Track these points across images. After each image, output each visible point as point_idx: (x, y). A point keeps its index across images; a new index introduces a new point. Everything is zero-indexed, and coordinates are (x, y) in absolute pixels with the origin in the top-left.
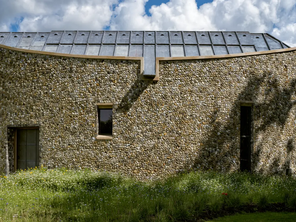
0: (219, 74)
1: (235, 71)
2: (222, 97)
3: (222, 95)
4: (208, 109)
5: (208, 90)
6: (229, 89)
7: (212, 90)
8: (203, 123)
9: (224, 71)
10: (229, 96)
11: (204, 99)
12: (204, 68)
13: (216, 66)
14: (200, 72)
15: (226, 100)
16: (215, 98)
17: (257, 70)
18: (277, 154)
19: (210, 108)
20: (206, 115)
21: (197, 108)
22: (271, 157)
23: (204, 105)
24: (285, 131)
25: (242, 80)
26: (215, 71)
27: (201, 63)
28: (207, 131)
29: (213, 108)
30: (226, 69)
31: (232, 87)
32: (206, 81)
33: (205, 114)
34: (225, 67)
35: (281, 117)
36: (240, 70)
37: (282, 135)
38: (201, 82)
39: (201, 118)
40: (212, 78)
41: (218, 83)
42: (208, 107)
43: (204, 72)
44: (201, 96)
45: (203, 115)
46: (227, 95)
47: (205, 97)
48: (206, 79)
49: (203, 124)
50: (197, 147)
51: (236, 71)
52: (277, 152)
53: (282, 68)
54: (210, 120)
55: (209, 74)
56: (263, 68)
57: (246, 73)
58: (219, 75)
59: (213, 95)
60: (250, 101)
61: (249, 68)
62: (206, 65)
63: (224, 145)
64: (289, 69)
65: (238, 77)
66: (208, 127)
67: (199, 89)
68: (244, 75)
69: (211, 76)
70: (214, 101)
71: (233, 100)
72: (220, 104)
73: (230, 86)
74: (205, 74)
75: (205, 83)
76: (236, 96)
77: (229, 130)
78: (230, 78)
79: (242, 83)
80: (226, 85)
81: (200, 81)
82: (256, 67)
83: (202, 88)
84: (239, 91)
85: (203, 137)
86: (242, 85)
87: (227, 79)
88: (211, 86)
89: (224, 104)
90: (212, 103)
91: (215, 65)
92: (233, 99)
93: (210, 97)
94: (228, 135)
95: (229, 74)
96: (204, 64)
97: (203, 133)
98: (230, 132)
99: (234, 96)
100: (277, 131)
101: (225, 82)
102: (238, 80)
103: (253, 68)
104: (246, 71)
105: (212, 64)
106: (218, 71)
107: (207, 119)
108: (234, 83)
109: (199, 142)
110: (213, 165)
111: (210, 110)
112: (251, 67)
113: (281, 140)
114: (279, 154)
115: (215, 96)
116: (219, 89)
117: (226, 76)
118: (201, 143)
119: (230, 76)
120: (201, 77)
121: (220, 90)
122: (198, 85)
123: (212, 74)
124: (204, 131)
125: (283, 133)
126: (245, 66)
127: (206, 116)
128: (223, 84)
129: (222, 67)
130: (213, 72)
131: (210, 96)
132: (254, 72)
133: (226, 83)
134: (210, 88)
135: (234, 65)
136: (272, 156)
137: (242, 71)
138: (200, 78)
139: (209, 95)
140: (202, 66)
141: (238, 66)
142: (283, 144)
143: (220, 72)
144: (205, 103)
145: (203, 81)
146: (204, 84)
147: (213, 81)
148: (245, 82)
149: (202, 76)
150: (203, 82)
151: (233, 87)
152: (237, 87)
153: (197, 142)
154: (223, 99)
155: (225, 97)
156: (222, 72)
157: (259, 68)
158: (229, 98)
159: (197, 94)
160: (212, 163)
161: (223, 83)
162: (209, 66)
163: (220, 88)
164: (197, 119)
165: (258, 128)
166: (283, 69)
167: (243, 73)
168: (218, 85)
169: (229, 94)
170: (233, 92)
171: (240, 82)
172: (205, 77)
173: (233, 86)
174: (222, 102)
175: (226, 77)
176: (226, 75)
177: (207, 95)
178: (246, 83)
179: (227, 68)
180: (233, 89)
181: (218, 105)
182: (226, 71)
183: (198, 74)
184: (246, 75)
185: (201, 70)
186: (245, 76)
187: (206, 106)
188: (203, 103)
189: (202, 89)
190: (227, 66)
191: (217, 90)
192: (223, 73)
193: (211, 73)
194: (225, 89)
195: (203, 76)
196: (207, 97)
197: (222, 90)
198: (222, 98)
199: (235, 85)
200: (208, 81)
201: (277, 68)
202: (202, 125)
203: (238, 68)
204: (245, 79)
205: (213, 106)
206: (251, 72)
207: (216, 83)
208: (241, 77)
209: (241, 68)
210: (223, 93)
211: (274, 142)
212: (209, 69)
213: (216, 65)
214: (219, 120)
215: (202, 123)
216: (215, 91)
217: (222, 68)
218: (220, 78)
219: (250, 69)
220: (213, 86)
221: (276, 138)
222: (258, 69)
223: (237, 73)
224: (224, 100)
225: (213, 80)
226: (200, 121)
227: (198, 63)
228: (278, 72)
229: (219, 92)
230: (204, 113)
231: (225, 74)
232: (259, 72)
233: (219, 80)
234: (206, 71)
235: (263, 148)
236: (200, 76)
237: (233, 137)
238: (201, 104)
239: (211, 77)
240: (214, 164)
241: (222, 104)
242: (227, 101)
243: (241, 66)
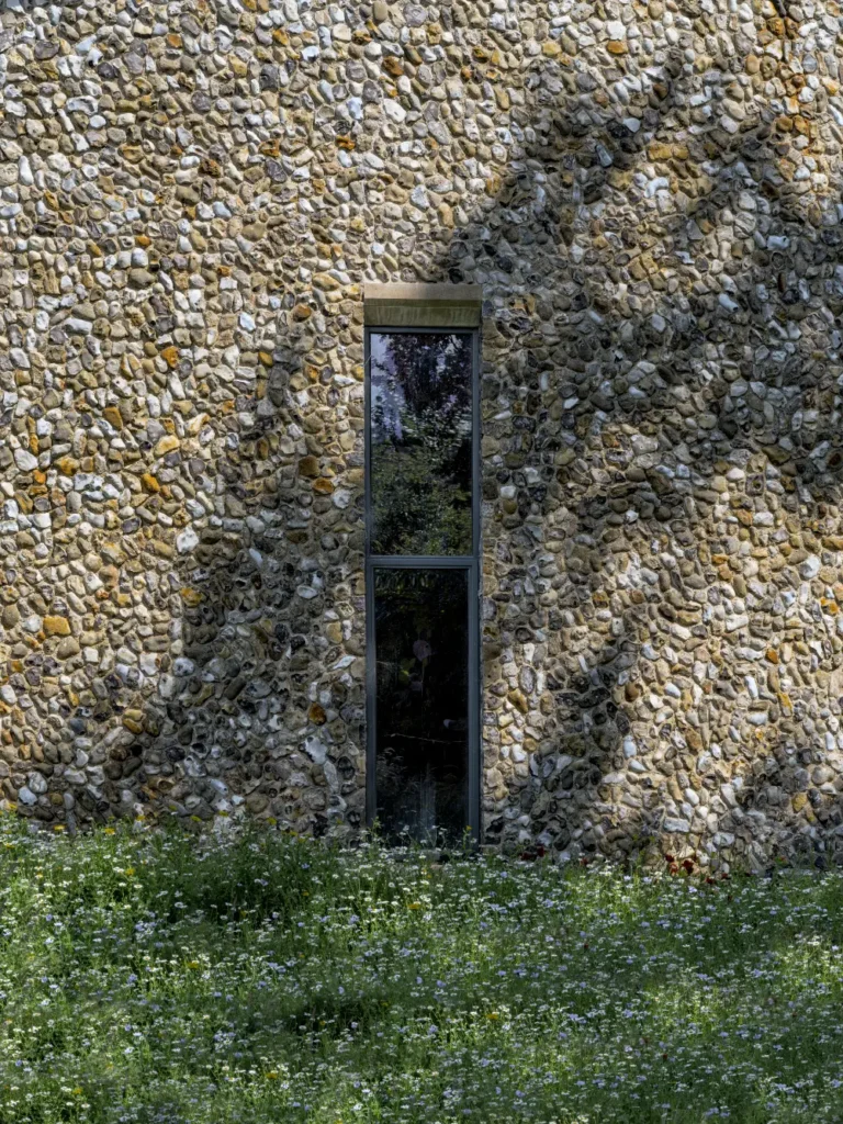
0: (184, 87)
1: (313, 59)
2: (213, 259)
3: (212, 250)
4: (100, 361)
5: (97, 211)
6: (267, 197)
7: (133, 214)
8: (60, 462)
9: (222, 60)
10: (266, 251)
11: (66, 281)
12: (66, 45)
13: (159, 27)
14: (36, 80)
15: (241, 286)
16: (154, 269)
17: (507, 38)
18: (698, 691)
19: (116, 347)
20: (87, 400)
21: (16, 352)
22: (640, 719)
23: (68, 329)
24: (782, 513)
25: (371, 123)
26: (152, 65)
27: (39, 11)
28: (94, 525)
29: (137, 346)
30: (243, 43)
31: (291, 185)
32: (82, 145)
33: (76, 394)
34: (233, 28)
35: (741, 402)
36: (359, 49)
37: (747, 545)
38: (45, 155)
39: (44, 426)
40: (130, 117)
41: (175, 155)
42: (97, 343)
43: (63, 78)
44: (43, 261)
45: (62, 405)
46: (249, 245)
47: (75, 269)
48: (79, 128)
49: (61, 471)
50: (20, 646)
51: (328, 60)
52: (701, 675)
53: (748, 13)
54: (118, 443)
55: (107, 89)
56: (558, 21)
57: (407, 72)
58: (186, 98)
59: (138, 251)
60: (448, 283)
61: (437, 25)
62: (78, 29)
63: (228, 630)
64: (814, 24)
65: (341, 107)
66: (97, 495)
67: (28, 213)
68: (390, 88)
69: (124, 102)
70: (145, 293)
71: (299, 284)
72: (193, 317)
73: (275, 178)
74: (71, 94)
75: (78, 161)
76: (326, 248)
77: (270, 516)
78: (271, 117)
79: (376, 151)
80: (240, 166)
81: (32, 146)
82: (497, 18)
83: (55, 202)
84: (353, 213)
85: (64, 569)
86: (379, 163)
87: (248, 125)
88: (119, 181)
89: (231, 318)
90: (132, 309)
91: (148, 23)
92: (305, 272)
93: (118, 266)
94: (265, 547)
95: (269, 83)
96: (63, 17)
97: (61, 535)
98: (277, 525)
99: (307, 253)
100: (702, 515)
101: (238, 144)
102: (343, 125)
103: (473, 26)
104: (407, 56)
105: (126, 17)
106: (176, 64)
107: (89, 436)
108: (307, 154)
109: (32, 603)
110: (143, 779)
111: (114, 365)
112: (457, 23)
113: (736, 586)
114: (718, 690)
115: (152, 256)
116: (185, 201)
117: (242, 103)
118: (52, 613)
119: (272, 99)
120: (43, 116)
121: (191, 211)
122: (20, 180)
123: (129, 87)
124: (68, 524)
125: (760, 525)
126: (404, 13)
127: (83, 411)
128: (214, 163)
129: (207, 30)
130: (133, 76)
131: (113, 259)
132: (484, 60)
133: (243, 156)
134: (111, 199)
135: (308, 16)
136: (649, 706)
137: (374, 58)
138: (36, 126)
139: (107, 248)
140: (53, 31)
141: (340, 15)
142: (759, 616)
143: (191, 73)
144: (77, 314)
145: (61, 149)
146: (67, 168)
147: (138, 142)
148: (405, 138)
149: (47, 106)
150: (59, 159)
151: (298, 179)
152: (332, 181)
153: (20, 607)
154: (220, 274)
155: (238, 262)
156: (208, 73)
157: (530, 28)
158: (270, 266)
159: (16, 251)
160: (134, 761)
161: (217, 158)
162: (106, 30)
163: (195, 197)
164: (15, 432)
165: (520, 495)
166: (750, 29)
167: (388, 67)
168: (180, 173)
169: (271, 239)
170: (304, 219)
171: (363, 137)
172: (70, 114)
173: (304, 172)
174: (214, 302)
175: (241, 111)
176: (239, 91)
177: (94, 255)
178: (406, 146)
179: (249, 39)
180: (302, 195)
181: (175, 325)
182: (237, 62)
183: (17, 92)
184: (408, 89)
185: (39, 60)
186: (400, 92)
187: (81, 333)
188: (61, 315)
189: (49, 206)
190: (249, 19)
191: (172, 209)
192: (219, 79)
193: (122, 83)
194: (234, 200)
195: (54, 107)
196: (94, 269)
197: (207, 211)
198: (209, 267)
199: (318, 168)
200: (93, 148)
201: (691, 15)
202: (51, 481)
203: (343, 33)
204: (400, 114)
205: (136, 332)
206: (454, 59)
207: (162, 160)
208: (368, 101)
209: (361, 30)
210: (215, 234)
211: (668, 599)
212: (107, 56)
213: (161, 20)
214: (189, 435)
215: (52, 466)
216: (158, 220)
217: (206, 38)
218: (196, 117)
219: (448, 36)
220: (134, 181)
221: (689, 568)
222: (514, 33)
223: (331, 70)
224: (226, 283)
225: (138, 135)
226: (42, 450)
227: (18, 15)
228: (700, 45)
229: (186, 225)
230: (70, 386)
231: (232, 84)
232: (527, 54)
233: (185, 136)
234: (77, 71)
235: (570, 643)
236: (30, 113)
237: (305, 563)
238: (42, 325)
239: (120, 110)
240: (151, 770)
241: (215, 317)
242: (255, 290)
243: (364, 15)
